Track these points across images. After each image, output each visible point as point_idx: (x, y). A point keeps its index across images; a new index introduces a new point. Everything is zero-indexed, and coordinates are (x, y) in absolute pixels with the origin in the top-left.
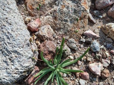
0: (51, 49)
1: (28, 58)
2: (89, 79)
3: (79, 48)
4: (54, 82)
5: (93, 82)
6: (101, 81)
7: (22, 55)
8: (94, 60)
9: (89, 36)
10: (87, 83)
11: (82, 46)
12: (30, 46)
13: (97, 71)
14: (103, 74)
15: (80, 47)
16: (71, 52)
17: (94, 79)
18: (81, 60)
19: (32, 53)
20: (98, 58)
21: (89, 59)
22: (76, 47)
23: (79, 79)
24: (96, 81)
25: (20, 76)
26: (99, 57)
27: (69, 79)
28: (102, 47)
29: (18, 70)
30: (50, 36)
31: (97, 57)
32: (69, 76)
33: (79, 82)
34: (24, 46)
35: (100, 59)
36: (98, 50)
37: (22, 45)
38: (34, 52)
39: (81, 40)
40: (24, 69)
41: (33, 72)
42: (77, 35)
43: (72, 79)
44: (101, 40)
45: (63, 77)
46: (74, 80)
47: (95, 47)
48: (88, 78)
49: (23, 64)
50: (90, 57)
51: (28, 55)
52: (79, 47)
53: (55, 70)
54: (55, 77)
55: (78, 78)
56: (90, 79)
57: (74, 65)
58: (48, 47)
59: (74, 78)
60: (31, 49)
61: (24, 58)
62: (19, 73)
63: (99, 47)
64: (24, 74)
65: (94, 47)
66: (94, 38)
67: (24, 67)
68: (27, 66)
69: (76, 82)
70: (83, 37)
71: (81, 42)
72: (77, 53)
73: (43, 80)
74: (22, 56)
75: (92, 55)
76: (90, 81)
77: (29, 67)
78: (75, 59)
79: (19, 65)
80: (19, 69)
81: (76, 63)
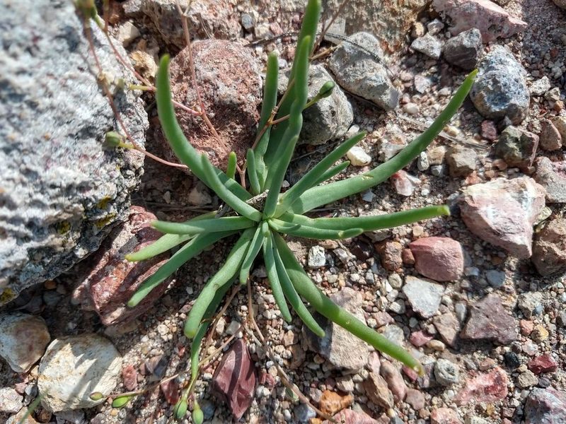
0: (228, 91)
1: (75, 128)
2: (464, 277)
3: (407, 98)
4: (255, 302)
5: (486, 294)
6: (533, 286)
7: (32, 105)
8: (496, 168)
9: (461, 22)
10: (449, 300)
11: (422, 82)
12: (84, 48)
13: (513, 228)
14: (544, 244)
15: (412, 91)
16: (355, 122)
17: (492, 275)
18: (414, 170)
19: (102, 102)
20: (518, 154)
21: (465, 158)
22: (389, 82)
23: (403, 279)
24: (502, 289)
25: (30, 251)
26: (525, 144)
27: (342, 283)
28: (542, 85)
29: (12, 206)
30: (223, 12)
31: (512, 145)
32: (340, 265)
33: (402, 298)
34: (44, 43)
35: (532, 159)
36: (520, 101)
37: (26, 32)
38: (118, 100)
39: (416, 45)
40: (54, 206)
41: (120, 241)
42: (394, 13)
43: (362, 281)
44: (535, 45)
45: (307, 269)
46: (369, 284)
47: (502, 81)
48: (460, 271)
49: (40, 170)
50: (469, 146)
51: (71, 106)
52: (407, 90)
53: (256, 225)
54: (261, 273)
55: (396, 276)
56: (471, 278)
57: (369, 197)
58: (210, 75)
59: (370, 276)
60: (96, 70)
61: (44, 125)
62: (22, 229)
63: (523, 83)
64: (53, 240)
65: (495, 82)
66: (496, 30)
67: (52, 192)
68: (70, 187)
69: (383, 299)
70: (426, 31)
71: (416, 60)
72: (392, 128)
73: (190, 291)
74: (28, 112)
75: (480, 132)
76: (467, 291)
77: (88, 194)
78: (377, 159)
79: (16, 175)
80: (17, 199)
81: (386, 187)
